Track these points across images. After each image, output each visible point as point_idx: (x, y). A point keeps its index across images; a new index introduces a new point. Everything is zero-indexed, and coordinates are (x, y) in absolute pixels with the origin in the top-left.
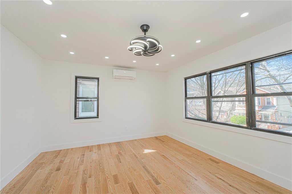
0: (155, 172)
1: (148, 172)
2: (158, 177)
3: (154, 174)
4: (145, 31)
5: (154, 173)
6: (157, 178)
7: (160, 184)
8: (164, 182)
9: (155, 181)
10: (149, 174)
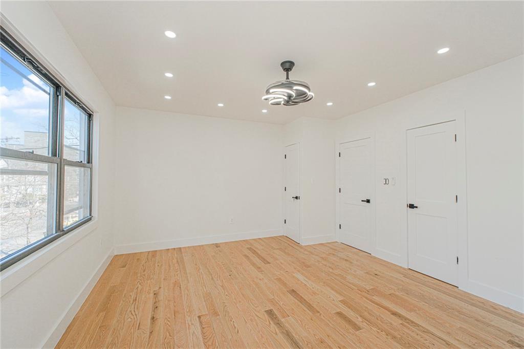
0: (274, 335)
1: (288, 335)
2: (268, 323)
3: (277, 330)
4: (287, 70)
5: (276, 334)
6: (271, 322)
7: (265, 311)
8: (258, 314)
9: (275, 316)
10: (286, 331)
